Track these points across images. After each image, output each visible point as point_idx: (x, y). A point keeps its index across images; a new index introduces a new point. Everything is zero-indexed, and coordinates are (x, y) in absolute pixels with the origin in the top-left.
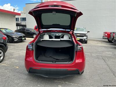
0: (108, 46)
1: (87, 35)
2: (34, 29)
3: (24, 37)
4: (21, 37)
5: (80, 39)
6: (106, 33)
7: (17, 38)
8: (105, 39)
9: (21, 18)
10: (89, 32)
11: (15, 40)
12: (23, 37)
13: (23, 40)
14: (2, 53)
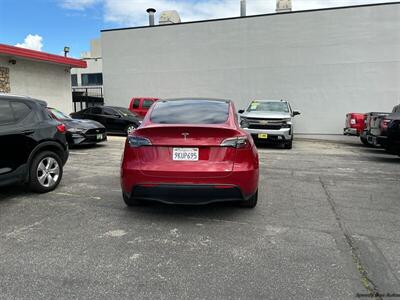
0: (354, 154)
1: (289, 123)
2: (130, 109)
3: (102, 131)
4: (92, 131)
5: (269, 135)
6: (352, 116)
7: (82, 134)
8: (351, 134)
9: (82, 75)
10: (298, 113)
11: (78, 142)
12: (100, 133)
13: (100, 140)
14: (57, 165)
